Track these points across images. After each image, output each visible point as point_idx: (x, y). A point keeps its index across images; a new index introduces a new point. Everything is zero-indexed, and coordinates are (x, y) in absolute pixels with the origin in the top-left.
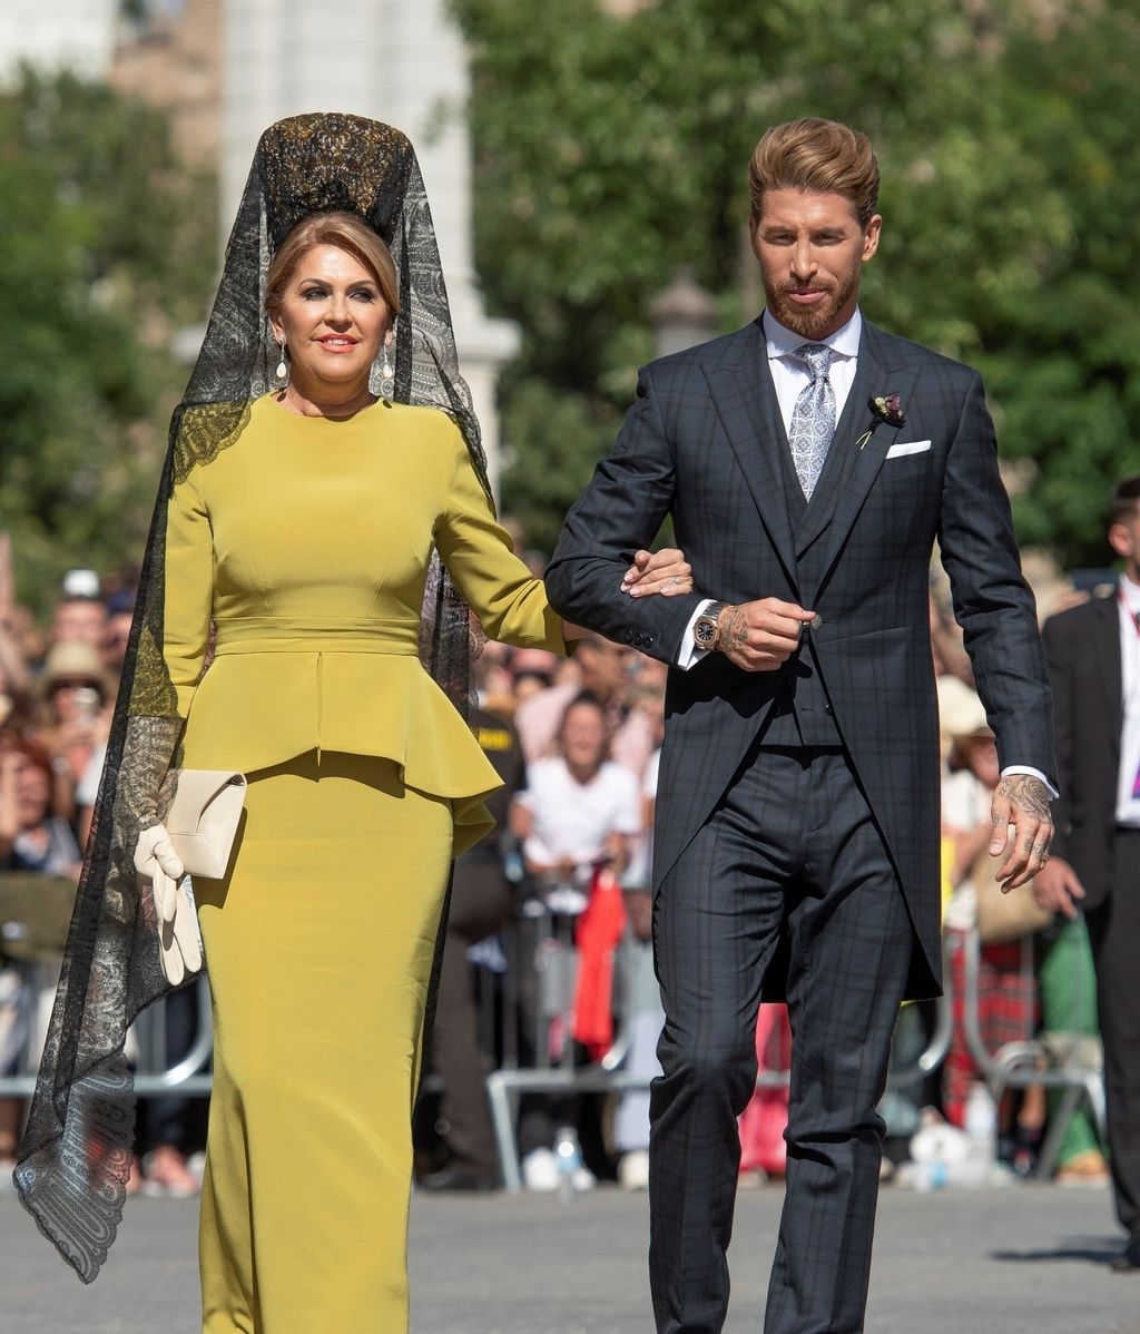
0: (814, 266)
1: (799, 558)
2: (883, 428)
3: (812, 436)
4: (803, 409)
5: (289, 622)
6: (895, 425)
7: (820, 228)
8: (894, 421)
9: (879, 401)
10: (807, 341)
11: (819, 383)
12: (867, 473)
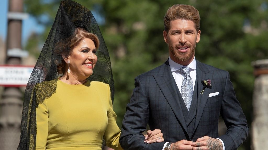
0: (186, 40)
1: (188, 126)
2: (206, 89)
3: (188, 92)
4: (184, 85)
5: (74, 142)
6: (209, 88)
7: (188, 30)
8: (209, 87)
9: (205, 81)
10: (183, 66)
11: (188, 77)
12: (204, 102)
